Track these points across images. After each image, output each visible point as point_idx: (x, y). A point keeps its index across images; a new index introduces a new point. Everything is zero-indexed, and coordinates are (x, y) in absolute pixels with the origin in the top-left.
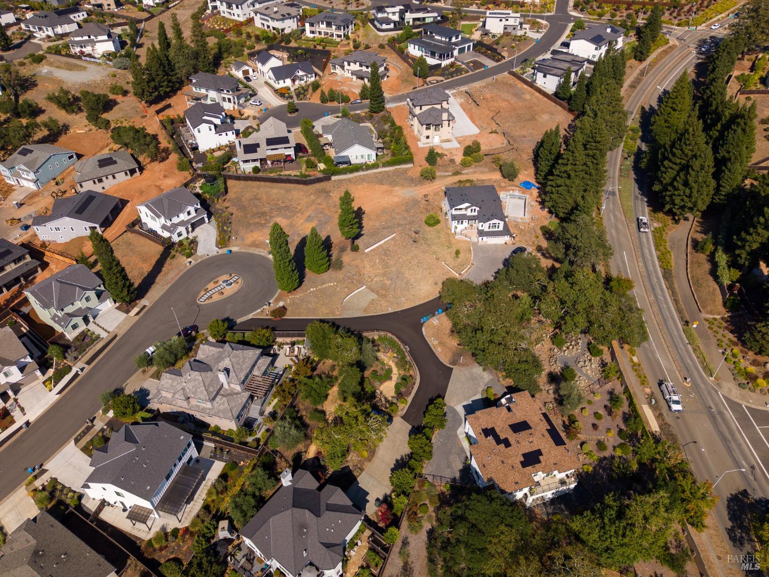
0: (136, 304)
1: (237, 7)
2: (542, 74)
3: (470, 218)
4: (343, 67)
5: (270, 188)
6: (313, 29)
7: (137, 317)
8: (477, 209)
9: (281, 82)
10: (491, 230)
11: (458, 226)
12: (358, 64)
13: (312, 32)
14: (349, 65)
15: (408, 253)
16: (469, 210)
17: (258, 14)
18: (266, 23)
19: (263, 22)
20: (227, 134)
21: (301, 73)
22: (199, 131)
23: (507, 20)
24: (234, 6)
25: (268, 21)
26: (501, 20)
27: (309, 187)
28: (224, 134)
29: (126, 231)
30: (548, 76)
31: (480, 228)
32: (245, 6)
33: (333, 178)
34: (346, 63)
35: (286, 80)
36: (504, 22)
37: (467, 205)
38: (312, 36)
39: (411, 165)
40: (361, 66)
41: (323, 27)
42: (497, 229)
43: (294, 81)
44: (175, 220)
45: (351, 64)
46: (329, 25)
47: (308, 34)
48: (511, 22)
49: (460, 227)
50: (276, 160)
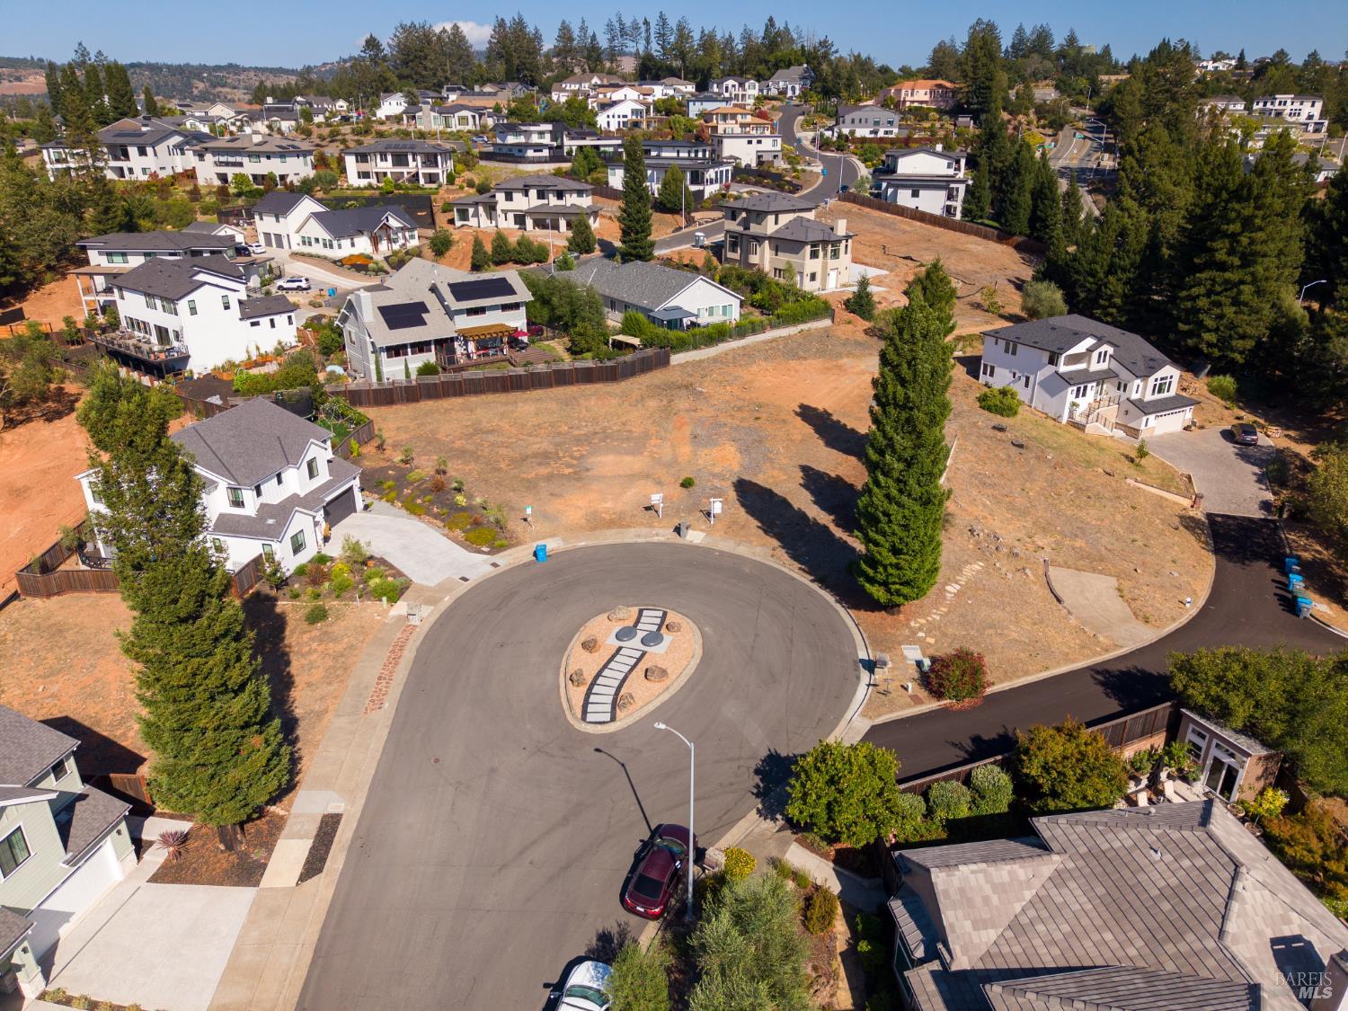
0: (277, 825)
1: (142, 152)
2: (910, 192)
3: (1101, 378)
4: (491, 208)
5: (507, 404)
6: (364, 167)
7: (324, 885)
8: (1110, 350)
9: (346, 243)
10: (1157, 396)
11: (1080, 400)
12: (533, 193)
13: (365, 175)
14: (509, 197)
15: (1029, 473)
16: (1095, 355)
17: (209, 157)
18: (230, 172)
19: (223, 170)
20: (273, 325)
21: (394, 223)
22: (193, 311)
23: (759, 142)
24: (133, 151)
25: (241, 164)
26: (750, 142)
27: (624, 385)
28: (265, 321)
29: (15, 596)
30: (922, 192)
31: (1134, 396)
32: (161, 148)
33: (677, 359)
34: (500, 197)
35: (356, 240)
36: (755, 147)
37: (1089, 342)
38: (363, 182)
39: (827, 322)
40: (541, 195)
41: (387, 166)
42: (1165, 395)
43: (375, 242)
44: (274, 493)
45: (517, 196)
46: (400, 160)
47: (353, 180)
48: (767, 145)
49: (1084, 403)
50: (487, 341)
